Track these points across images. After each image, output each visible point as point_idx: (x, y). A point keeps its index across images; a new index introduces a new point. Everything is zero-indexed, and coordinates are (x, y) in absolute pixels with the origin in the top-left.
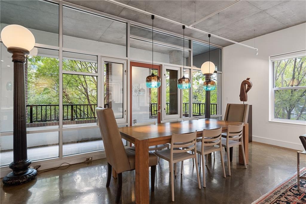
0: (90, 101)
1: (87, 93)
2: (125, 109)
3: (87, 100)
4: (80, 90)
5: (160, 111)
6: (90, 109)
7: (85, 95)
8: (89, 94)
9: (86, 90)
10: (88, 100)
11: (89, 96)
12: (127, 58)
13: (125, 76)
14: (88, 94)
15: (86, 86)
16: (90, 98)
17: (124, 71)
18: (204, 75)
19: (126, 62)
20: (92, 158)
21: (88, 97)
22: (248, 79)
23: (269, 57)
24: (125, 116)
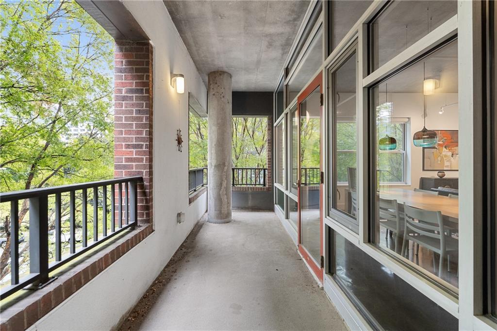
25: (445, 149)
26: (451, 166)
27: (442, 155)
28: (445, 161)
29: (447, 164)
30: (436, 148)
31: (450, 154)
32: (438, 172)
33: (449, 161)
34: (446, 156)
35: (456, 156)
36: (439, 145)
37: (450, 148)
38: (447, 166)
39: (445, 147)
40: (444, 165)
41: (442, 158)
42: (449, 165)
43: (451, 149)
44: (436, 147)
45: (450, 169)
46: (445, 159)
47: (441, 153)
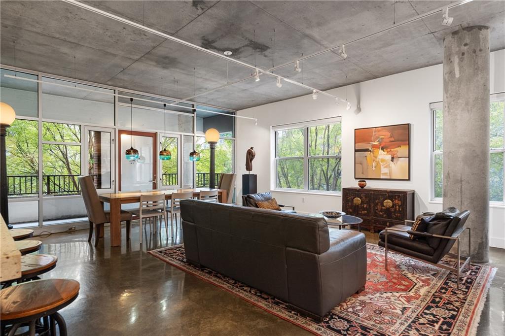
0: (72, 171)
1: (67, 159)
2: (113, 178)
3: (66, 169)
4: (57, 156)
5: (155, 181)
6: (73, 183)
7: (64, 162)
8: (70, 160)
9: (65, 155)
10: (69, 169)
11: (70, 165)
12: (115, 127)
13: (113, 145)
14: (68, 161)
15: (65, 150)
16: (71, 167)
17: (112, 140)
18: (209, 143)
19: (113, 131)
20: (75, 228)
21: (68, 166)
22: (252, 148)
23: (271, 127)
24: (113, 186)
25: (382, 151)
26: (390, 173)
27: (377, 159)
28: (382, 167)
29: (384, 170)
30: (370, 151)
31: (389, 157)
32: (359, 180)
33: (388, 166)
34: (383, 160)
35: (398, 161)
36: (374, 146)
37: (389, 150)
38: (385, 174)
39: (382, 149)
40: (381, 172)
41: (378, 163)
42: (388, 172)
43: (391, 151)
44: (370, 149)
45: (389, 178)
46: (381, 164)
47: (376, 157)
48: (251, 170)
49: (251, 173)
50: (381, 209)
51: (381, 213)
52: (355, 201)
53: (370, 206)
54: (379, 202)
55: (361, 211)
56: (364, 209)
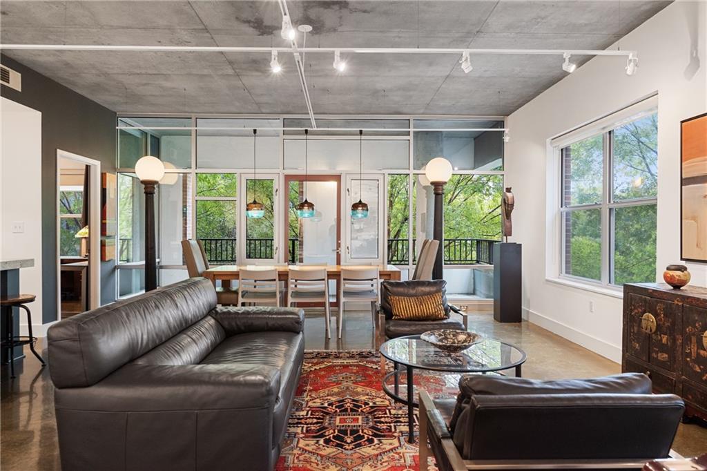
2: (276, 245)
5: (339, 251)
13: (277, 198)
18: (431, 184)
19: (277, 177)
22: (508, 190)
23: (548, 140)
24: (276, 256)
48: (511, 235)
49: (511, 240)
50: (698, 354)
51: (698, 369)
52: (644, 323)
53: (674, 340)
54: (694, 334)
55: (657, 353)
56: (663, 348)
